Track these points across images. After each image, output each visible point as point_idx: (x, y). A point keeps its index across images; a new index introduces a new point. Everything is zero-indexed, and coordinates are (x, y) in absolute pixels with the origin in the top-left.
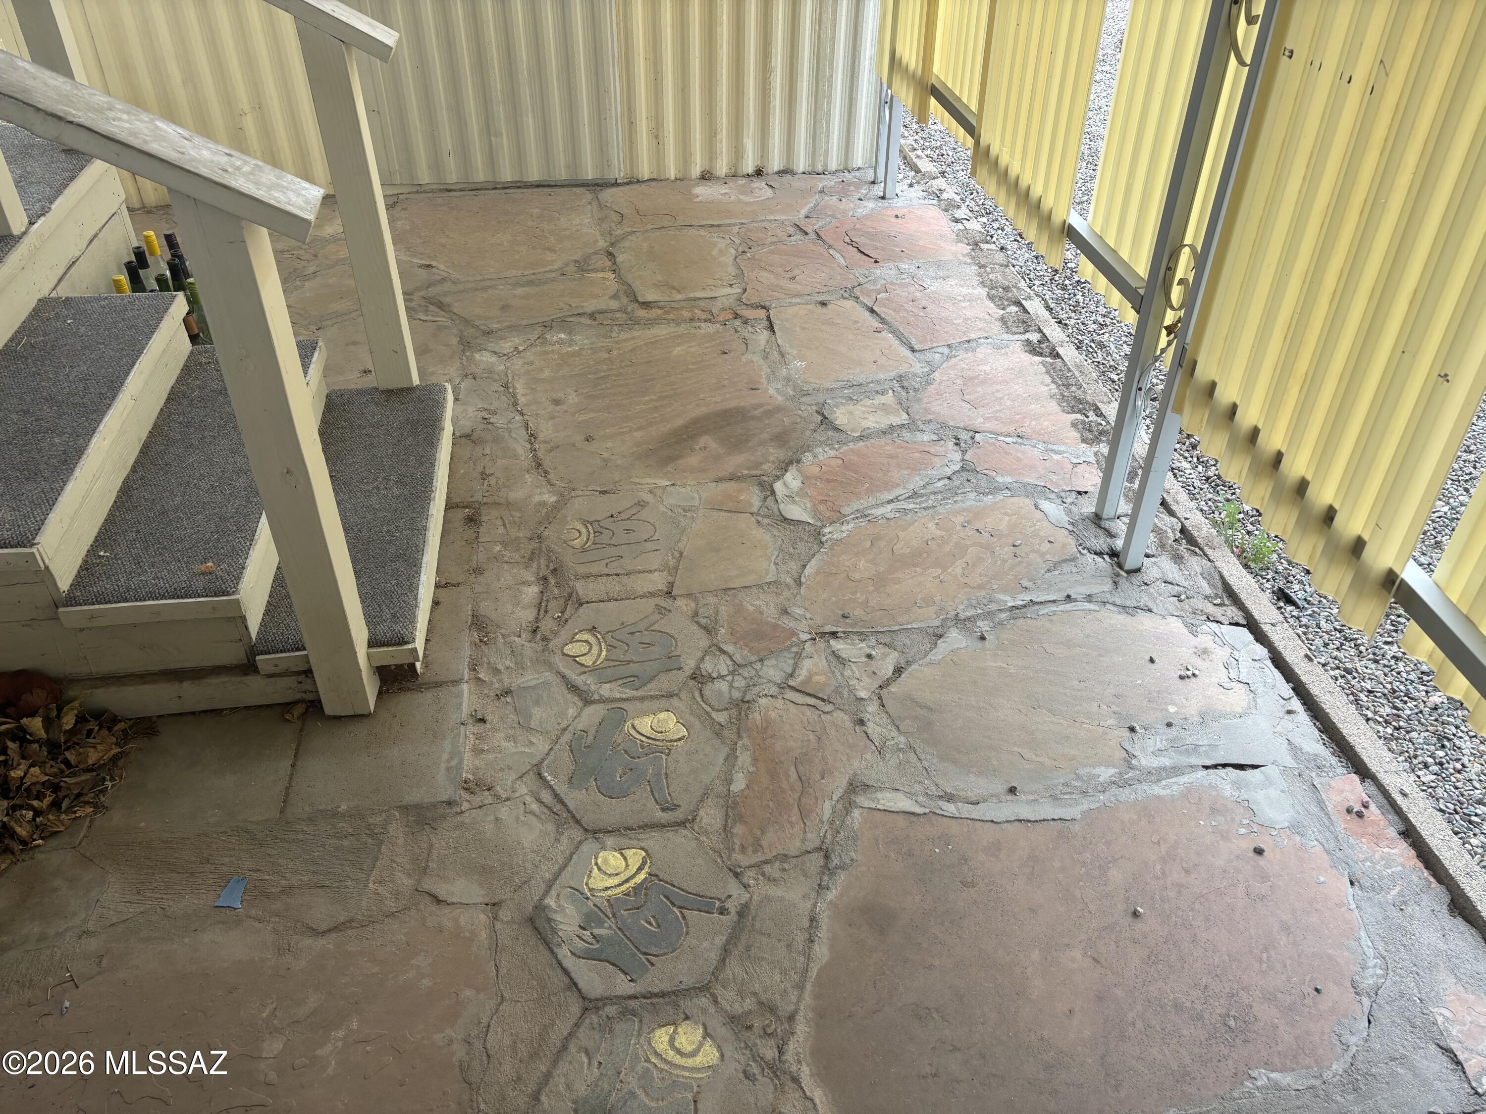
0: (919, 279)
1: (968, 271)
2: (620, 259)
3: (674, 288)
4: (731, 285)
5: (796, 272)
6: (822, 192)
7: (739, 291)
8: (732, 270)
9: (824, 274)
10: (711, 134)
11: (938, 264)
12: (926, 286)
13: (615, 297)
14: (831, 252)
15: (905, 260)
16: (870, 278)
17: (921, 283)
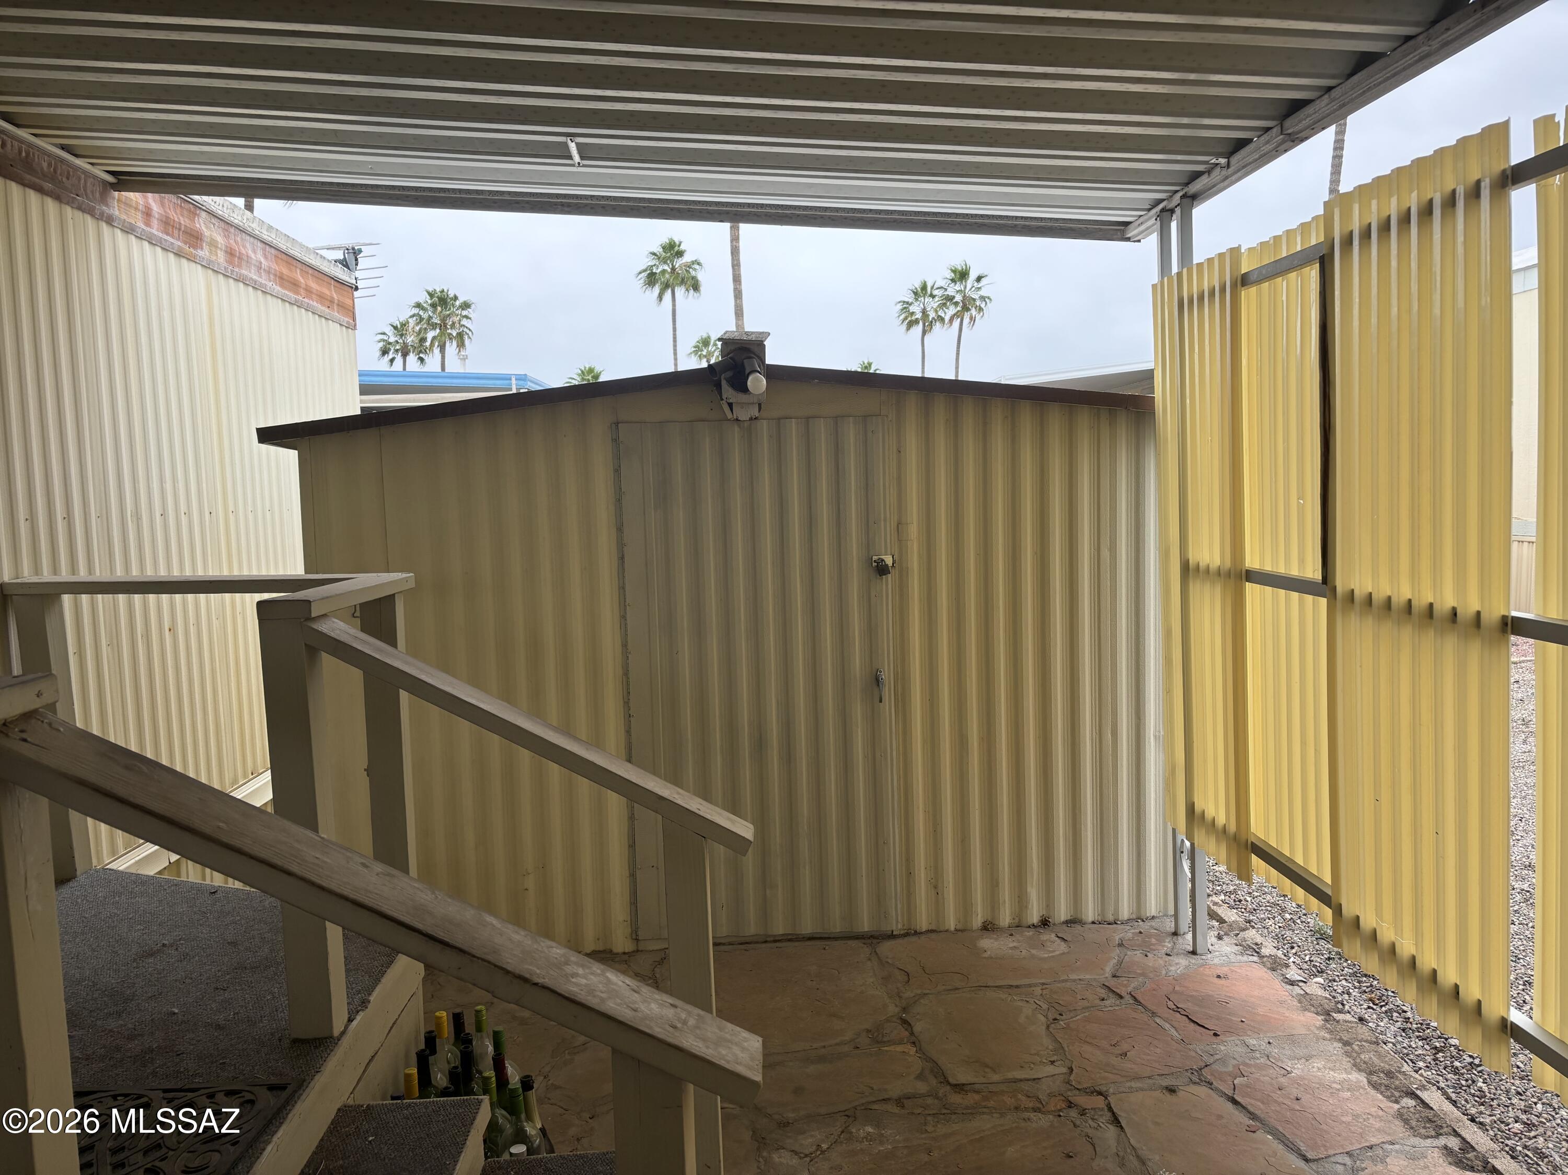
0: (1275, 1058)
1: (1331, 1050)
2: (918, 1027)
3: (987, 1066)
4: (1052, 1062)
5: (1125, 1046)
6: (1121, 945)
7: (1064, 1070)
8: (1047, 1042)
9: (1158, 1051)
10: (993, 884)
11: (1292, 1039)
12: (1289, 1069)
13: (920, 1077)
14: (1158, 1020)
15: (1249, 1033)
16: (1217, 1057)
17: (1280, 1064)
